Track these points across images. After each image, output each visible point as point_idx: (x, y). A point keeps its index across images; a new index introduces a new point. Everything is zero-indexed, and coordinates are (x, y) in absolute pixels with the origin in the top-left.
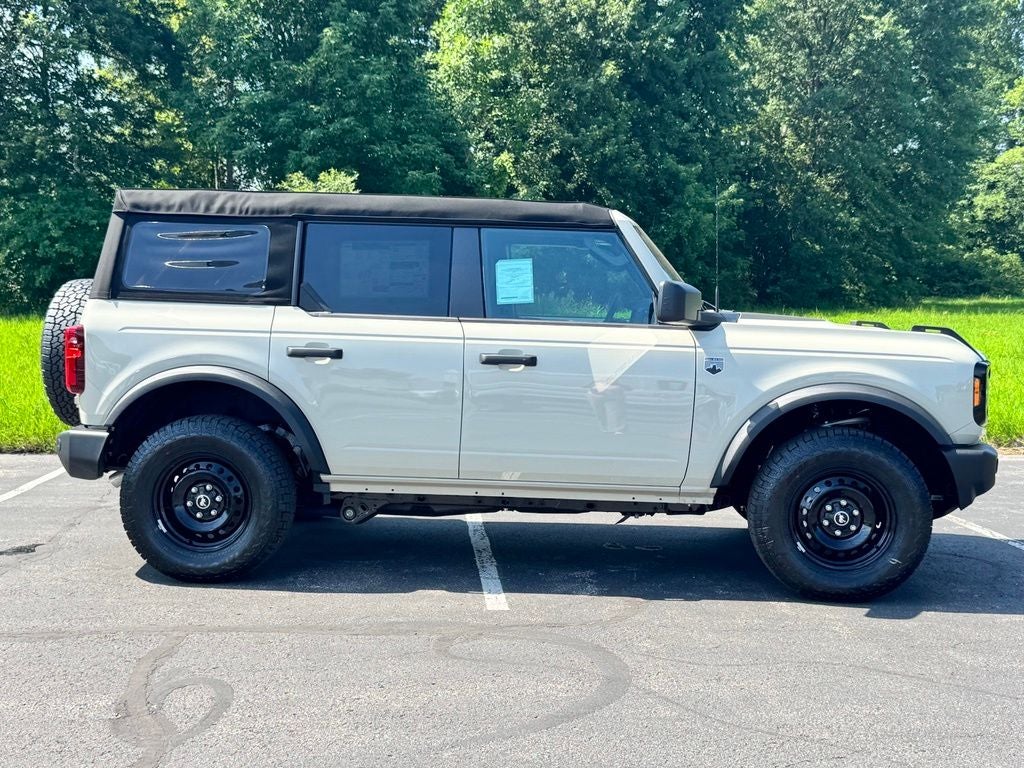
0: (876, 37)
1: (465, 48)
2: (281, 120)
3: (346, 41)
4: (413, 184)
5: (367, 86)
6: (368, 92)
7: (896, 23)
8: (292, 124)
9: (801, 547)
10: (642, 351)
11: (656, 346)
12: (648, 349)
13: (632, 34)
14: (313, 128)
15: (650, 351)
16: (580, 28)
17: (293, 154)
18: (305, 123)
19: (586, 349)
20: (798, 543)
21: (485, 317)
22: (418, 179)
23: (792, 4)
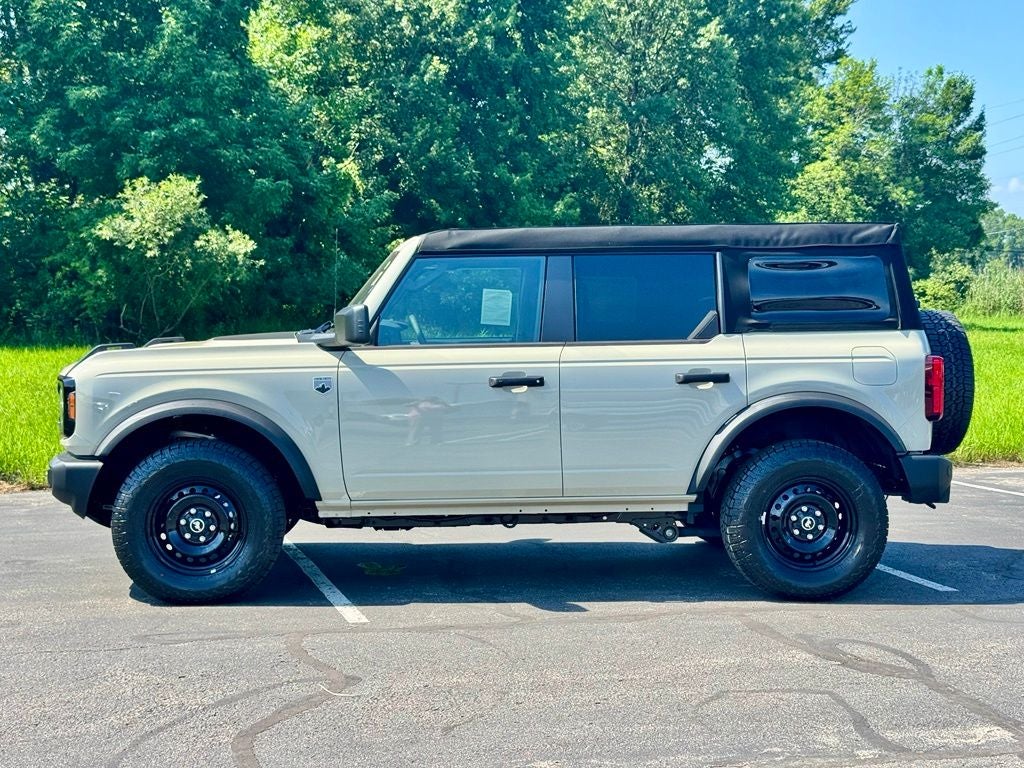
0: (702, 46)
1: (280, 40)
2: (118, 119)
3: (189, 32)
4: (263, 194)
5: (216, 85)
6: (218, 90)
7: (722, 32)
8: (131, 124)
13: (460, 30)
14: (153, 128)
16: (404, 22)
17: (127, 157)
18: (144, 125)
22: (267, 188)
23: (612, 6)
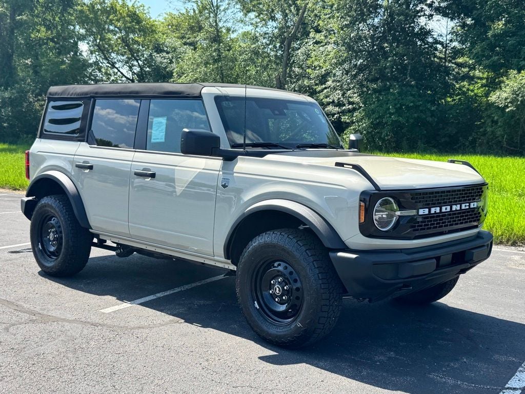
9: (257, 305)
10: (196, 172)
11: (203, 169)
12: (199, 170)
15: (200, 172)
19: (174, 169)
20: (256, 302)
21: (146, 150)
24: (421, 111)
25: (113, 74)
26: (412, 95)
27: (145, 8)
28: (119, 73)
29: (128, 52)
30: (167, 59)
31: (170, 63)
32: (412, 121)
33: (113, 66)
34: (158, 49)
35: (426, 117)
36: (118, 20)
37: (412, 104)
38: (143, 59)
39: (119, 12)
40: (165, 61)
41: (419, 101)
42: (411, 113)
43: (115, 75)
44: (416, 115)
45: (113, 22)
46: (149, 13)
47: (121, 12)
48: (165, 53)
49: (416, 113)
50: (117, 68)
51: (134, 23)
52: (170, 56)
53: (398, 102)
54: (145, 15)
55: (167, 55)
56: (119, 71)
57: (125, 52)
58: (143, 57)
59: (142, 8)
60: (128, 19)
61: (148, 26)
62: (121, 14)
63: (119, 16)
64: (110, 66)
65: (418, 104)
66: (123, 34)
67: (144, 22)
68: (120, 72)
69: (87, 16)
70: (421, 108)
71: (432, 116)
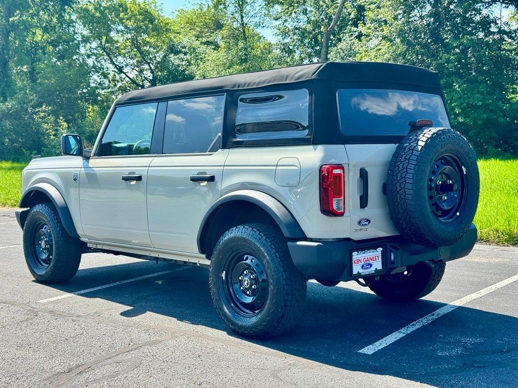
24: (491, 111)
25: (120, 80)
26: (479, 92)
27: (157, 5)
28: (127, 79)
29: (139, 55)
30: (186, 60)
31: (190, 65)
32: (480, 122)
33: (120, 70)
34: (173, 50)
35: (498, 118)
36: (129, 19)
37: (480, 103)
38: (155, 61)
39: (131, 10)
40: (184, 63)
41: (489, 99)
42: (479, 113)
43: (122, 81)
44: (485, 115)
45: (124, 21)
46: (161, 10)
47: (132, 9)
48: (183, 55)
49: (484, 114)
50: (125, 73)
51: (147, 22)
52: (188, 57)
53: (464, 101)
54: (157, 12)
55: (185, 57)
56: (127, 76)
57: (135, 55)
58: (155, 60)
59: (153, 5)
60: (140, 17)
61: (162, 24)
62: (132, 12)
63: (130, 13)
64: (117, 71)
65: (487, 102)
66: (132, 35)
67: (156, 21)
68: (129, 77)
69: (93, 16)
70: (491, 108)
71: (504, 116)
